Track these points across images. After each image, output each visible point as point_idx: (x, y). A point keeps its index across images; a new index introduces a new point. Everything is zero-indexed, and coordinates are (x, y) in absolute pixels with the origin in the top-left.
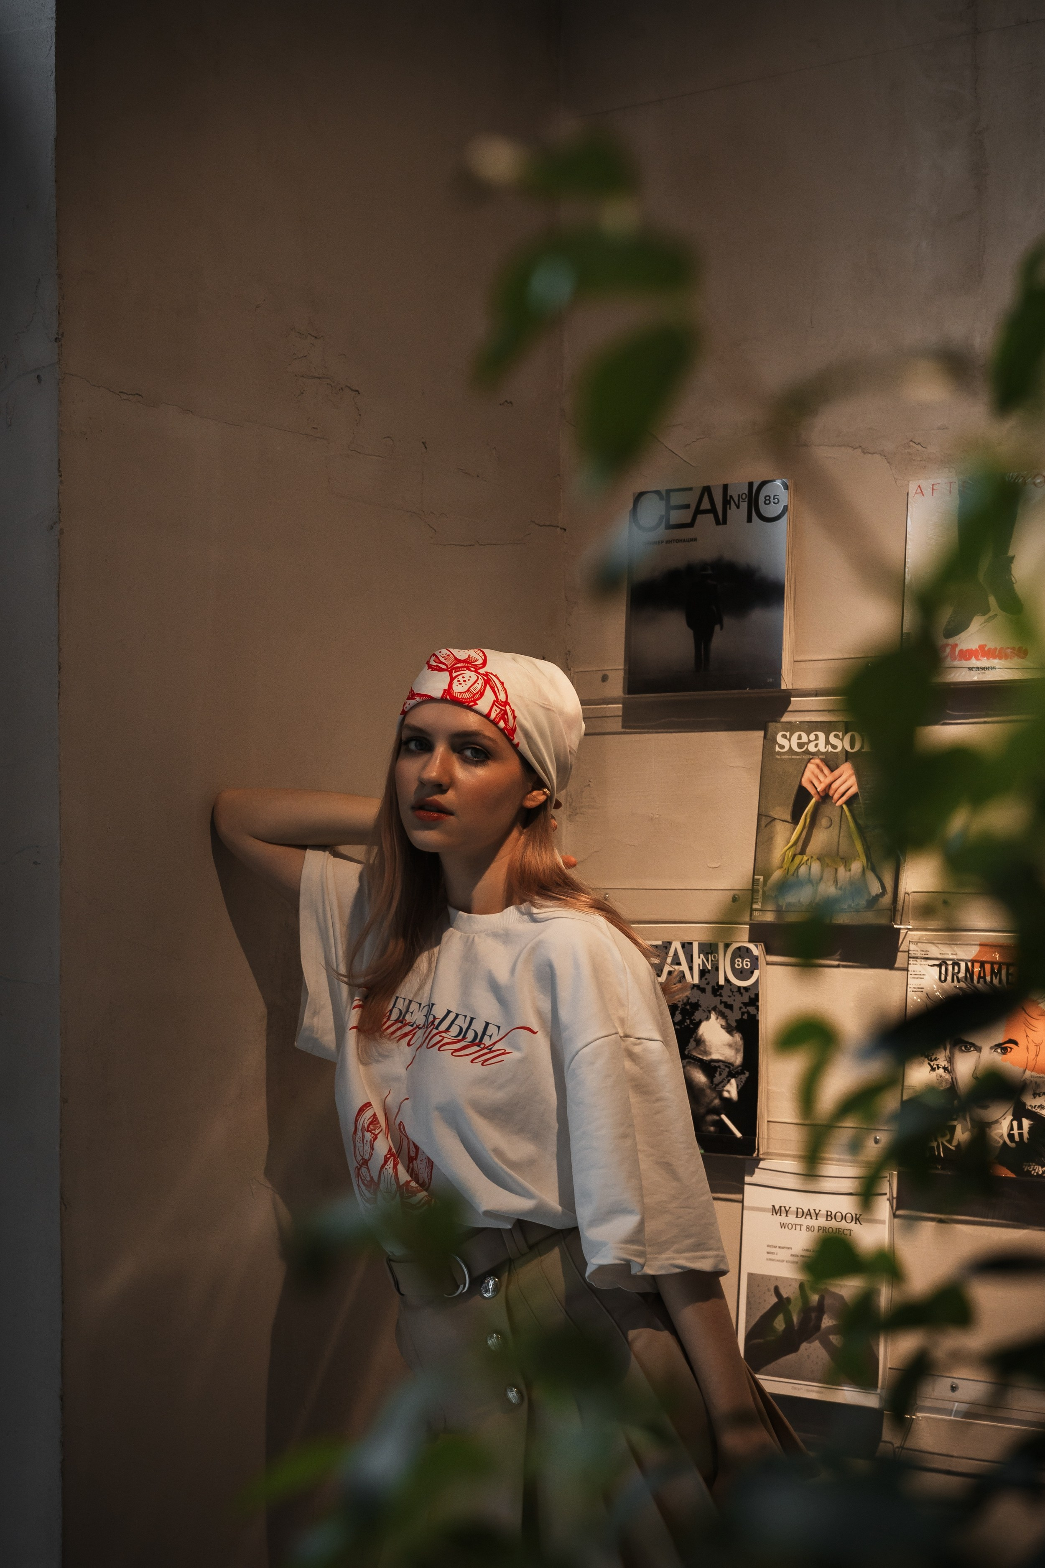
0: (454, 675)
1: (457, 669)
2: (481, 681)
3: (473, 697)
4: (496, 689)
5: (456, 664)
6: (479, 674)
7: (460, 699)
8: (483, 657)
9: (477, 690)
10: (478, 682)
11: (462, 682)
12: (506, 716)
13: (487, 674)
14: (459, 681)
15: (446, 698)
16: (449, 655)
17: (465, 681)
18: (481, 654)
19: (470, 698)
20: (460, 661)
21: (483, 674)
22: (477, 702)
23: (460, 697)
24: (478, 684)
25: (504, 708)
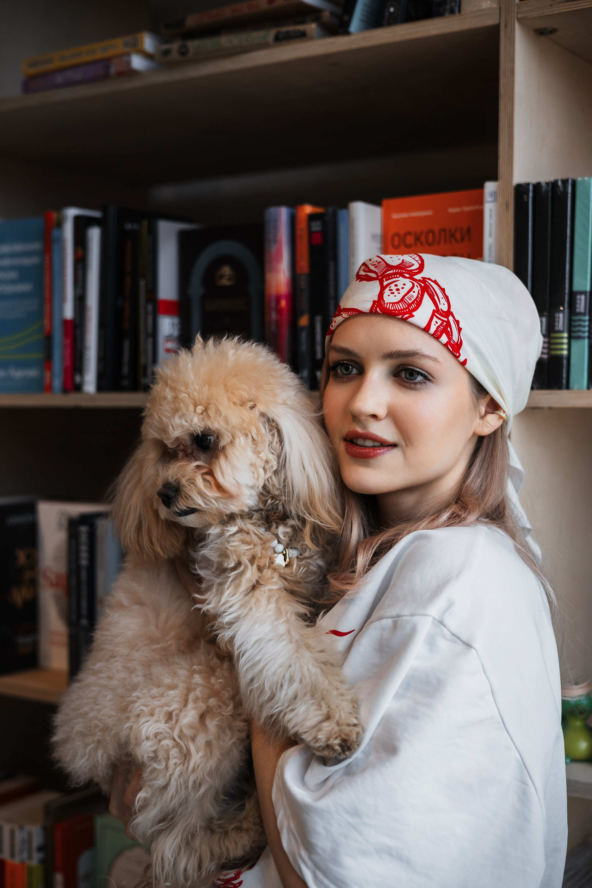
0: (385, 283)
1: (389, 277)
2: (416, 289)
3: (408, 308)
4: (436, 297)
5: (388, 270)
6: (415, 280)
7: (393, 310)
8: (420, 262)
9: (413, 299)
10: (413, 290)
11: (394, 291)
12: (449, 329)
13: (424, 280)
14: (390, 290)
15: (376, 310)
16: (380, 262)
17: (398, 290)
18: (417, 258)
19: (404, 309)
20: (392, 267)
21: (420, 280)
22: (413, 313)
23: (393, 309)
24: (414, 292)
25: (446, 319)
